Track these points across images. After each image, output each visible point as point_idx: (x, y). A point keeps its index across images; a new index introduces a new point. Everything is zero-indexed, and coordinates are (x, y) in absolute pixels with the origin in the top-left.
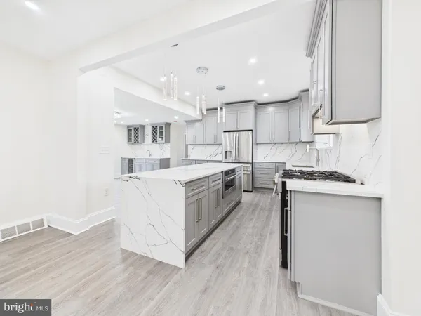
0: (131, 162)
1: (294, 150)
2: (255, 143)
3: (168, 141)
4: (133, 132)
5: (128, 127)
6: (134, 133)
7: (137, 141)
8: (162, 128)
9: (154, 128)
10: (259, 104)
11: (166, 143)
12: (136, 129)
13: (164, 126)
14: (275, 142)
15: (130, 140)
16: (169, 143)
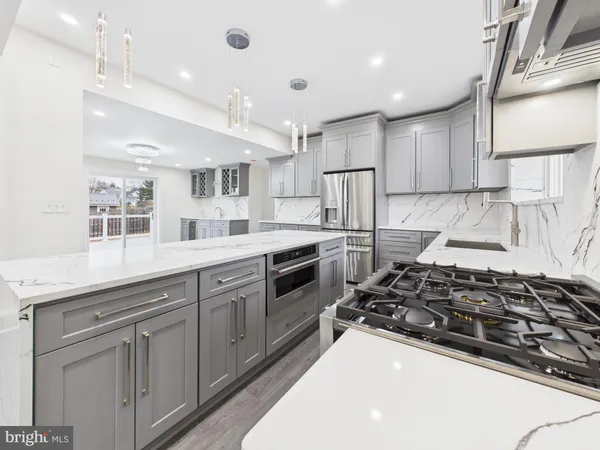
0: (192, 225)
1: (462, 208)
2: (382, 195)
3: (244, 192)
4: (198, 179)
5: (192, 171)
6: (201, 182)
7: (202, 193)
8: (234, 172)
9: (225, 172)
10: (390, 120)
11: (241, 195)
12: (202, 175)
13: (238, 168)
14: (422, 190)
15: (194, 192)
16: (247, 195)
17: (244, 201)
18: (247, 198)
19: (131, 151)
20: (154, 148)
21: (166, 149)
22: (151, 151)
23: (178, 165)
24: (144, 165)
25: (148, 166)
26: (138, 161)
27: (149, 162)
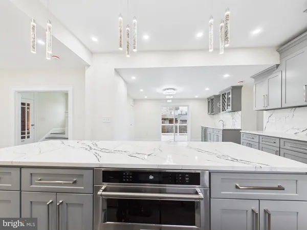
3: (237, 109)
4: (210, 103)
5: (208, 99)
6: (212, 105)
7: (212, 111)
8: (228, 94)
9: (224, 96)
12: (212, 100)
13: (231, 91)
15: (209, 112)
16: (240, 110)
17: (238, 115)
18: (240, 112)
19: (164, 93)
20: (174, 89)
21: (180, 89)
22: (172, 91)
23: (197, 97)
24: (169, 99)
25: (172, 99)
26: (167, 97)
27: (172, 97)
